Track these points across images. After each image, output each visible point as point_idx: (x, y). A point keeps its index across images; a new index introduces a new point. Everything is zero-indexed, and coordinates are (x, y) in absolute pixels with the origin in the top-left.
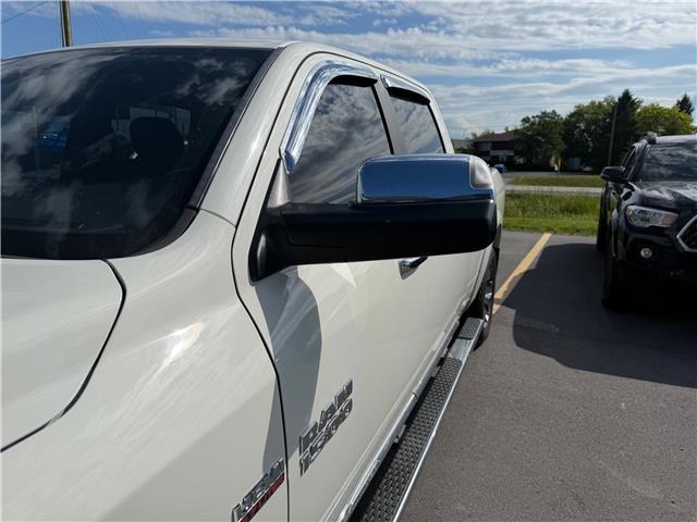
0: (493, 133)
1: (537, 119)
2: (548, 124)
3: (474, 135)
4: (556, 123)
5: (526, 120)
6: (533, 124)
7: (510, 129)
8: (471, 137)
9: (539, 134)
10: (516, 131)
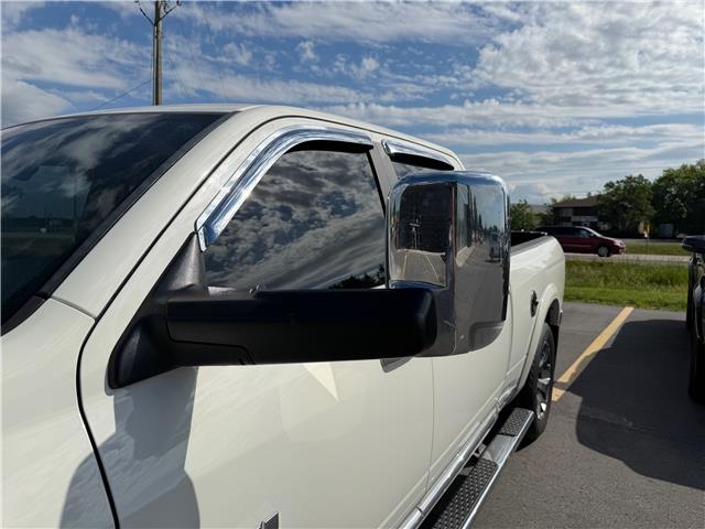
0: (574, 199)
1: (622, 185)
2: (634, 189)
3: (554, 200)
4: (643, 188)
5: (609, 185)
6: (618, 189)
7: (593, 194)
8: (551, 203)
9: (625, 199)
10: (599, 197)
